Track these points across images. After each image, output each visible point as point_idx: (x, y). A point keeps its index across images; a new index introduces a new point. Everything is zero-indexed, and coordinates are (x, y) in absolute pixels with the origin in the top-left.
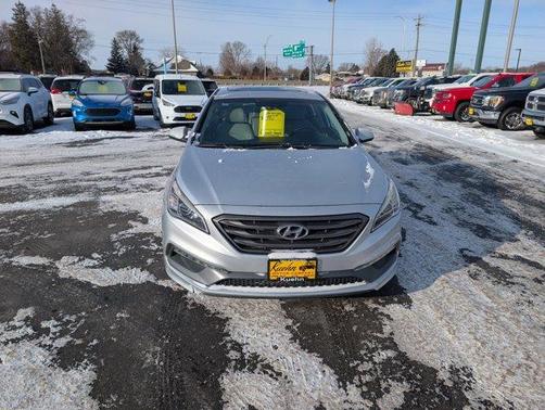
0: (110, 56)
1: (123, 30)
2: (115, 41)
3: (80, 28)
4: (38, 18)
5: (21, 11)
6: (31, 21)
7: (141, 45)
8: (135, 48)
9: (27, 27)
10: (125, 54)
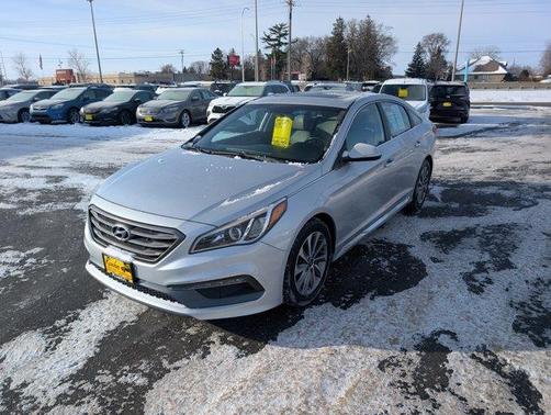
0: (410, 61)
1: (430, 33)
2: (419, 45)
3: (387, 35)
4: (353, 30)
5: (340, 25)
6: (346, 34)
7: (447, 48)
8: (440, 51)
9: (342, 39)
10: (427, 58)
